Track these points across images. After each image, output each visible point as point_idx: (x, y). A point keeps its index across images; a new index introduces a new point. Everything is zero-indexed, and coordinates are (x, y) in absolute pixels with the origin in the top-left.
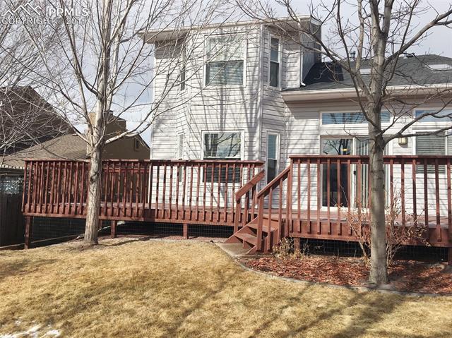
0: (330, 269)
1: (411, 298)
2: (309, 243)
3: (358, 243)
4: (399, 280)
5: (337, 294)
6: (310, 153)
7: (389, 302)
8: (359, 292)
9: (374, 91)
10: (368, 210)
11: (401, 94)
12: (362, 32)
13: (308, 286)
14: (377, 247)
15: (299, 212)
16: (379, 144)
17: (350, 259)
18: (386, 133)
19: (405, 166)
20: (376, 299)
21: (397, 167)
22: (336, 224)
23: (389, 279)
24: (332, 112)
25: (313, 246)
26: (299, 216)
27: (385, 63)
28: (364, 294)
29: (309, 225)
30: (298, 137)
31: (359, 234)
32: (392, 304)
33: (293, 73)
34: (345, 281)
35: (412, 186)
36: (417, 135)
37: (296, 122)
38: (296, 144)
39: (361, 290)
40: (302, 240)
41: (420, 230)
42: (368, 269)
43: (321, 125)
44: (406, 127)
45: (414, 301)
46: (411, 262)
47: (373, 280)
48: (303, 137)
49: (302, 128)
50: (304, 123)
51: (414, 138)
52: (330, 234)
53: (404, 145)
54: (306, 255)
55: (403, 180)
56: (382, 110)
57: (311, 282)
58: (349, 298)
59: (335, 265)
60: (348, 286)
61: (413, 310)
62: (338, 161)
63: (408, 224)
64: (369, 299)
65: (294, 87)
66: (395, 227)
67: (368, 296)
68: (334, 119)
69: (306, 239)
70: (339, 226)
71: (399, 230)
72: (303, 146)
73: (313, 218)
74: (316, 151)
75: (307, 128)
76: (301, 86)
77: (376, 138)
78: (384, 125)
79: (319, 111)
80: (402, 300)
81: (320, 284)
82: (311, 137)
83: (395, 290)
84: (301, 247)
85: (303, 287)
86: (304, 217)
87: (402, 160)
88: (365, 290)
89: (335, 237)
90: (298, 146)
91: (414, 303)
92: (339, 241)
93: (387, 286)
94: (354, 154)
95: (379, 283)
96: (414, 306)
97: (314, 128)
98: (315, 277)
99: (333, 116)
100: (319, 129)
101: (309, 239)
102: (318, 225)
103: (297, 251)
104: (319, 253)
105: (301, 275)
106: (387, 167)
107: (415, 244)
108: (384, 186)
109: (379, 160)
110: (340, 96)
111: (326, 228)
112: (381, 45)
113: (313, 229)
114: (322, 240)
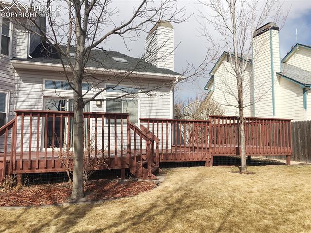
0: (44, 195)
1: (97, 205)
2: (29, 177)
3: (66, 172)
4: (91, 194)
5: (48, 212)
6: (35, 109)
7: (83, 210)
8: (64, 207)
9: (77, 69)
10: (74, 149)
11: (93, 72)
12: (71, 28)
13: (25, 210)
14: (78, 174)
15: (22, 154)
16: (80, 104)
17: (60, 185)
18: (84, 97)
19: (98, 119)
20: (75, 210)
21: (93, 120)
22: (51, 161)
23: (85, 194)
24: (54, 80)
25: (32, 179)
26: (22, 157)
27: (85, 51)
28: (67, 208)
29: (29, 163)
30: (26, 96)
31: (67, 166)
32: (85, 211)
33: (22, 48)
34: (54, 202)
35: (101, 132)
36: (107, 100)
37: (24, 85)
38: (24, 101)
39: (65, 205)
40: (24, 175)
41: (105, 160)
42: (71, 190)
43: (44, 88)
44: (97, 94)
45: (99, 206)
46: (100, 181)
47: (74, 197)
48: (30, 96)
49: (29, 89)
50: (30, 86)
51: (105, 101)
52: (46, 168)
53: (100, 106)
54: (26, 186)
55: (96, 128)
56: (82, 82)
57: (29, 206)
58: (56, 213)
59: (49, 191)
60: (56, 204)
61: (97, 212)
62: (54, 115)
63: (98, 156)
64: (70, 211)
65: (23, 58)
66: (90, 159)
67: (69, 209)
68: (55, 85)
69: (27, 174)
70: (53, 162)
71: (93, 161)
72: (30, 103)
73: (33, 157)
74: (40, 107)
75: (33, 90)
76: (28, 58)
77: (78, 100)
78: (84, 92)
79: (42, 78)
80: (91, 207)
81: (35, 207)
82: (36, 97)
83: (87, 201)
84: (23, 181)
85: (21, 212)
86: (26, 157)
87: (96, 115)
88: (68, 205)
89: (50, 170)
90: (25, 103)
91: (98, 208)
92: (53, 173)
93: (83, 199)
94: (67, 111)
95: (78, 198)
96: (98, 210)
97: (39, 90)
98: (32, 202)
99: (54, 82)
100: (42, 91)
101: (29, 174)
102: (37, 162)
103: (20, 184)
104: (37, 183)
105: (21, 202)
106: (86, 120)
107: (103, 169)
108: (83, 132)
109: (80, 115)
110: (52, 69)
111: (43, 164)
112: (82, 38)
113: (33, 166)
114: (40, 173)
